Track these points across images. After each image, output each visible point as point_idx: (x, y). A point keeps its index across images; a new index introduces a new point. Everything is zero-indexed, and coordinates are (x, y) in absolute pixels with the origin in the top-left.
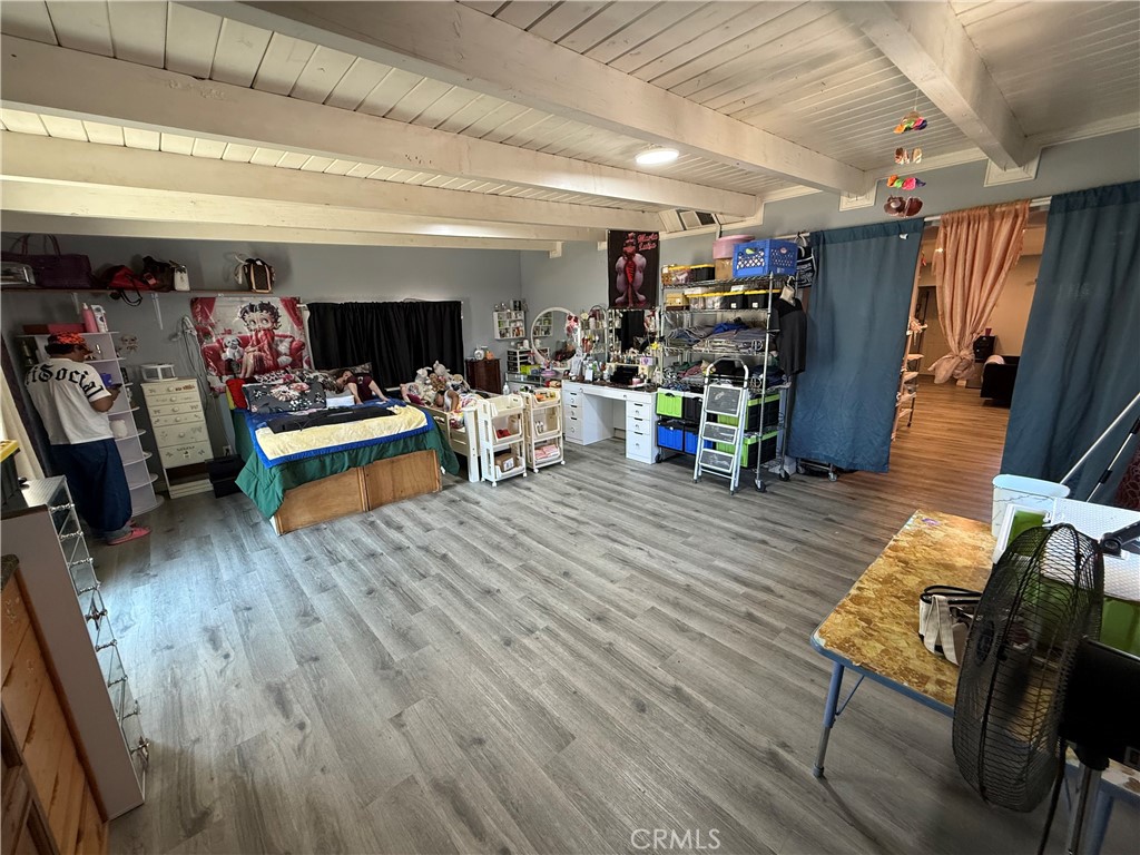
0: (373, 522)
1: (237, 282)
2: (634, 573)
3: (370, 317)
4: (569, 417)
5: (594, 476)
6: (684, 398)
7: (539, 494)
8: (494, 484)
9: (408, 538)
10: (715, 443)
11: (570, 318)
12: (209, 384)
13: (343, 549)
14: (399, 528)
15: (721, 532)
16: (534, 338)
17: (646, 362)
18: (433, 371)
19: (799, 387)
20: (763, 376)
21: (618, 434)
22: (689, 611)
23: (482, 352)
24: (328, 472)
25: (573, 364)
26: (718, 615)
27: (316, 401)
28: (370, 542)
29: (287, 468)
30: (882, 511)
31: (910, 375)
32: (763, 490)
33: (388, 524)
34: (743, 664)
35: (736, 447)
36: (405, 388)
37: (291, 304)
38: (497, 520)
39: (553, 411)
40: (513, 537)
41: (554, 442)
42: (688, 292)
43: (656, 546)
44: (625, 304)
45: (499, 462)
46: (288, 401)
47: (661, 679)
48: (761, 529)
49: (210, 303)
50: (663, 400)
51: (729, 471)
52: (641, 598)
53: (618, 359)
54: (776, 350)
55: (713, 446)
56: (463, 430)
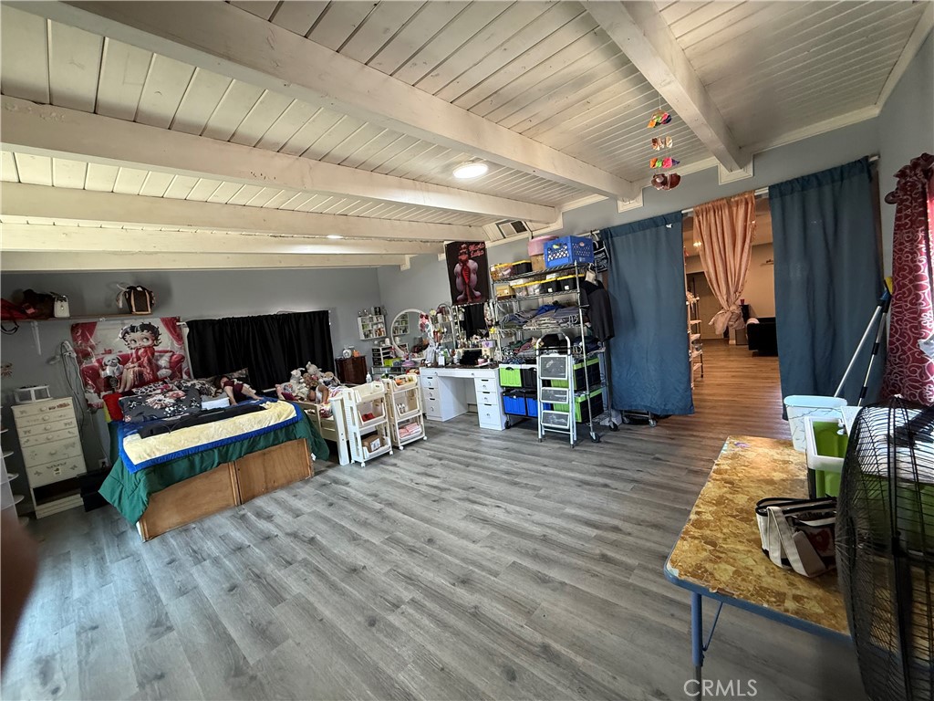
0: (244, 515)
1: (118, 307)
2: (495, 531)
3: (246, 329)
4: (427, 398)
5: (453, 446)
6: (521, 370)
7: (403, 470)
8: (363, 465)
9: (277, 526)
10: (552, 405)
11: (422, 316)
12: (87, 401)
13: (211, 547)
14: (269, 518)
15: (568, 481)
16: (394, 337)
17: (487, 345)
18: (306, 371)
19: (613, 351)
20: (582, 344)
21: (472, 409)
22: (548, 561)
23: (349, 351)
24: (198, 469)
25: (428, 354)
26: (574, 561)
27: (191, 406)
28: (239, 536)
29: (154, 471)
30: (698, 446)
31: (694, 337)
32: (598, 440)
33: (259, 515)
34: (605, 609)
35: (569, 406)
36: (280, 388)
37: (172, 324)
38: (365, 497)
39: (412, 393)
40: (380, 512)
41: (416, 420)
42: (512, 283)
43: (512, 502)
44: (465, 300)
45: (366, 443)
46: (163, 408)
47: (528, 639)
48: (601, 474)
49: (91, 328)
50: (504, 373)
51: (567, 427)
52: (502, 555)
53: (464, 345)
54: (589, 321)
55: (550, 407)
56: (331, 418)
